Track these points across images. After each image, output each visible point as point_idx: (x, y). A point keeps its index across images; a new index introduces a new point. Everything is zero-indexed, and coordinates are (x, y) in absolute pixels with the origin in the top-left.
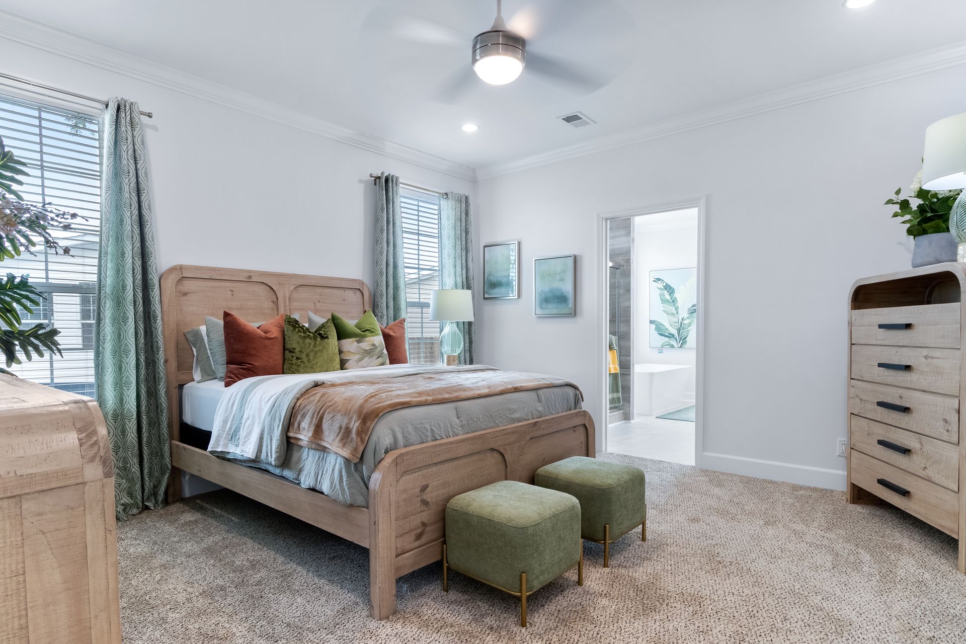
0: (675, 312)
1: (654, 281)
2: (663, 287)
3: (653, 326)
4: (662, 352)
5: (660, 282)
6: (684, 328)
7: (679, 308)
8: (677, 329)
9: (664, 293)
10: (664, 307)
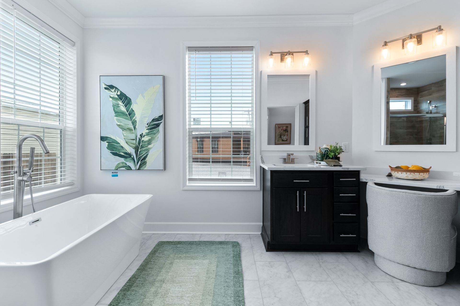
0: (132, 127)
1: (106, 88)
2: (117, 97)
3: (106, 144)
4: (117, 176)
5: (113, 90)
6: (143, 146)
7: (136, 122)
8: (135, 147)
9: (118, 104)
10: (118, 120)
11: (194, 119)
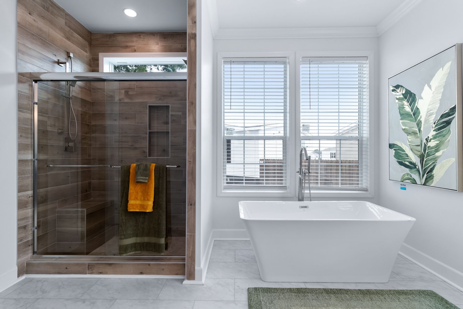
0: (417, 130)
1: (393, 91)
2: (402, 96)
3: (393, 152)
4: (405, 189)
5: (398, 90)
6: (429, 154)
7: (421, 122)
8: (420, 155)
9: (403, 104)
10: (404, 124)
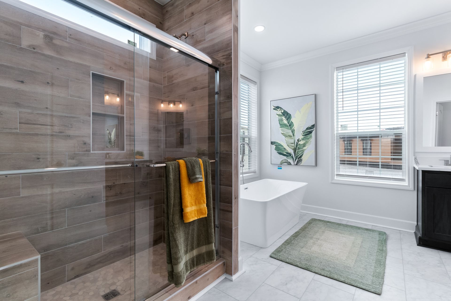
0: (292, 134)
1: (274, 109)
2: (281, 114)
3: (274, 147)
4: (281, 168)
5: (279, 110)
6: (299, 148)
7: (295, 131)
8: (294, 149)
9: (282, 119)
10: (282, 130)
11: (341, 126)
